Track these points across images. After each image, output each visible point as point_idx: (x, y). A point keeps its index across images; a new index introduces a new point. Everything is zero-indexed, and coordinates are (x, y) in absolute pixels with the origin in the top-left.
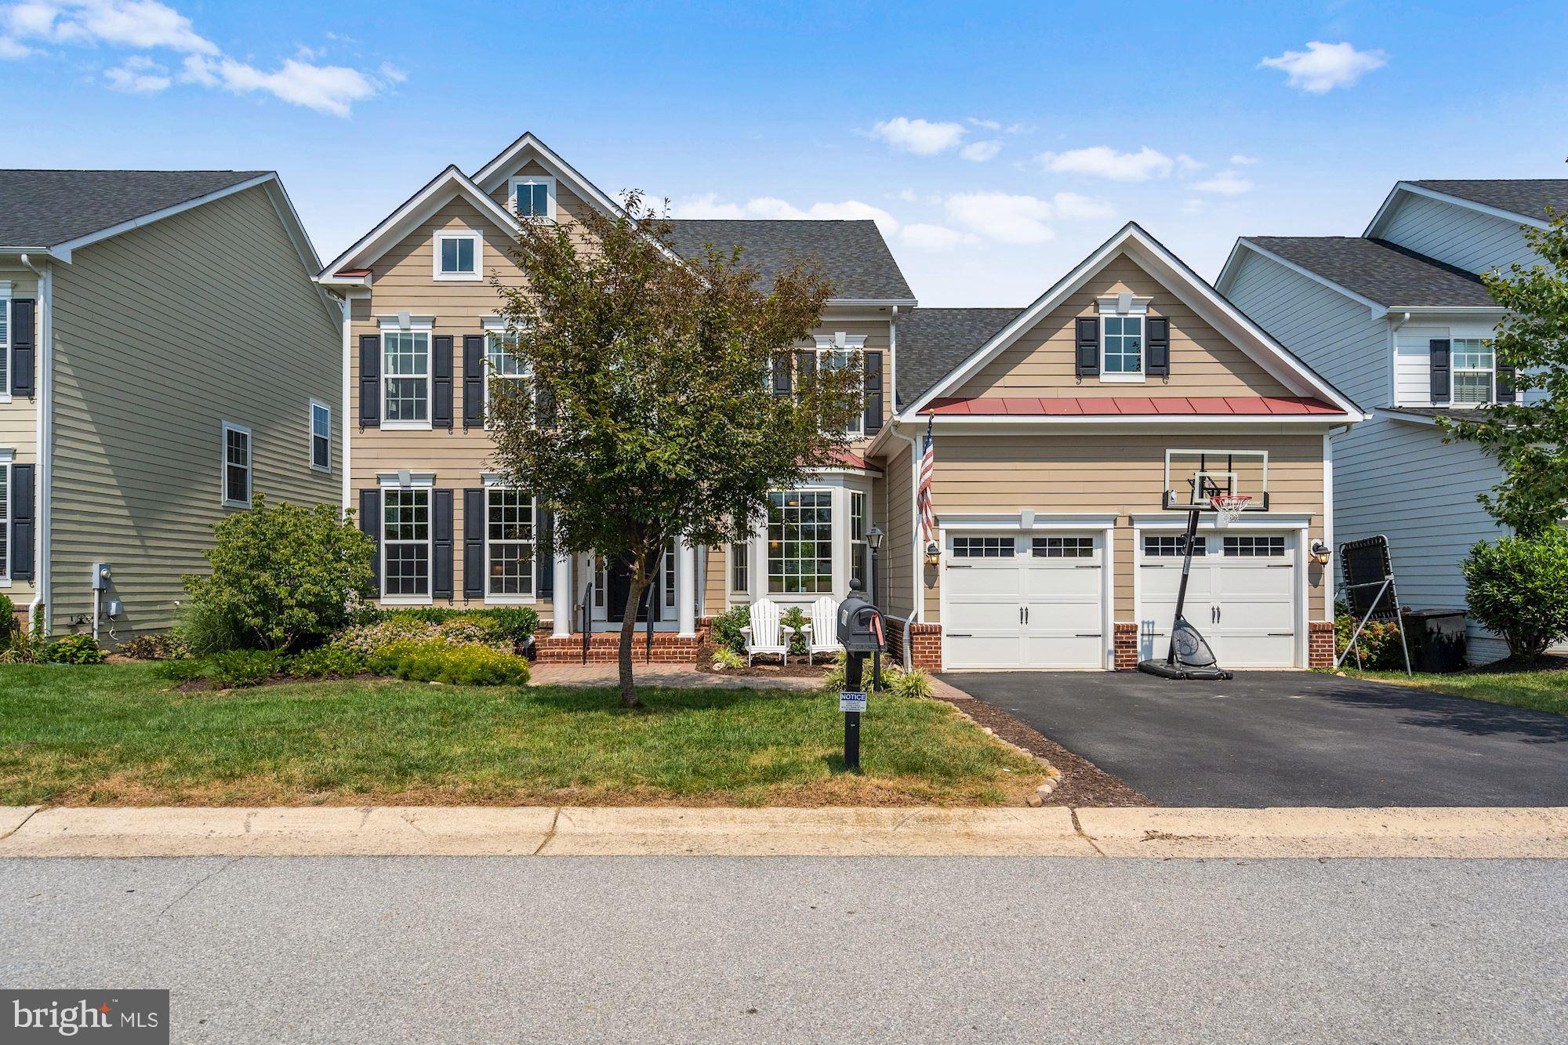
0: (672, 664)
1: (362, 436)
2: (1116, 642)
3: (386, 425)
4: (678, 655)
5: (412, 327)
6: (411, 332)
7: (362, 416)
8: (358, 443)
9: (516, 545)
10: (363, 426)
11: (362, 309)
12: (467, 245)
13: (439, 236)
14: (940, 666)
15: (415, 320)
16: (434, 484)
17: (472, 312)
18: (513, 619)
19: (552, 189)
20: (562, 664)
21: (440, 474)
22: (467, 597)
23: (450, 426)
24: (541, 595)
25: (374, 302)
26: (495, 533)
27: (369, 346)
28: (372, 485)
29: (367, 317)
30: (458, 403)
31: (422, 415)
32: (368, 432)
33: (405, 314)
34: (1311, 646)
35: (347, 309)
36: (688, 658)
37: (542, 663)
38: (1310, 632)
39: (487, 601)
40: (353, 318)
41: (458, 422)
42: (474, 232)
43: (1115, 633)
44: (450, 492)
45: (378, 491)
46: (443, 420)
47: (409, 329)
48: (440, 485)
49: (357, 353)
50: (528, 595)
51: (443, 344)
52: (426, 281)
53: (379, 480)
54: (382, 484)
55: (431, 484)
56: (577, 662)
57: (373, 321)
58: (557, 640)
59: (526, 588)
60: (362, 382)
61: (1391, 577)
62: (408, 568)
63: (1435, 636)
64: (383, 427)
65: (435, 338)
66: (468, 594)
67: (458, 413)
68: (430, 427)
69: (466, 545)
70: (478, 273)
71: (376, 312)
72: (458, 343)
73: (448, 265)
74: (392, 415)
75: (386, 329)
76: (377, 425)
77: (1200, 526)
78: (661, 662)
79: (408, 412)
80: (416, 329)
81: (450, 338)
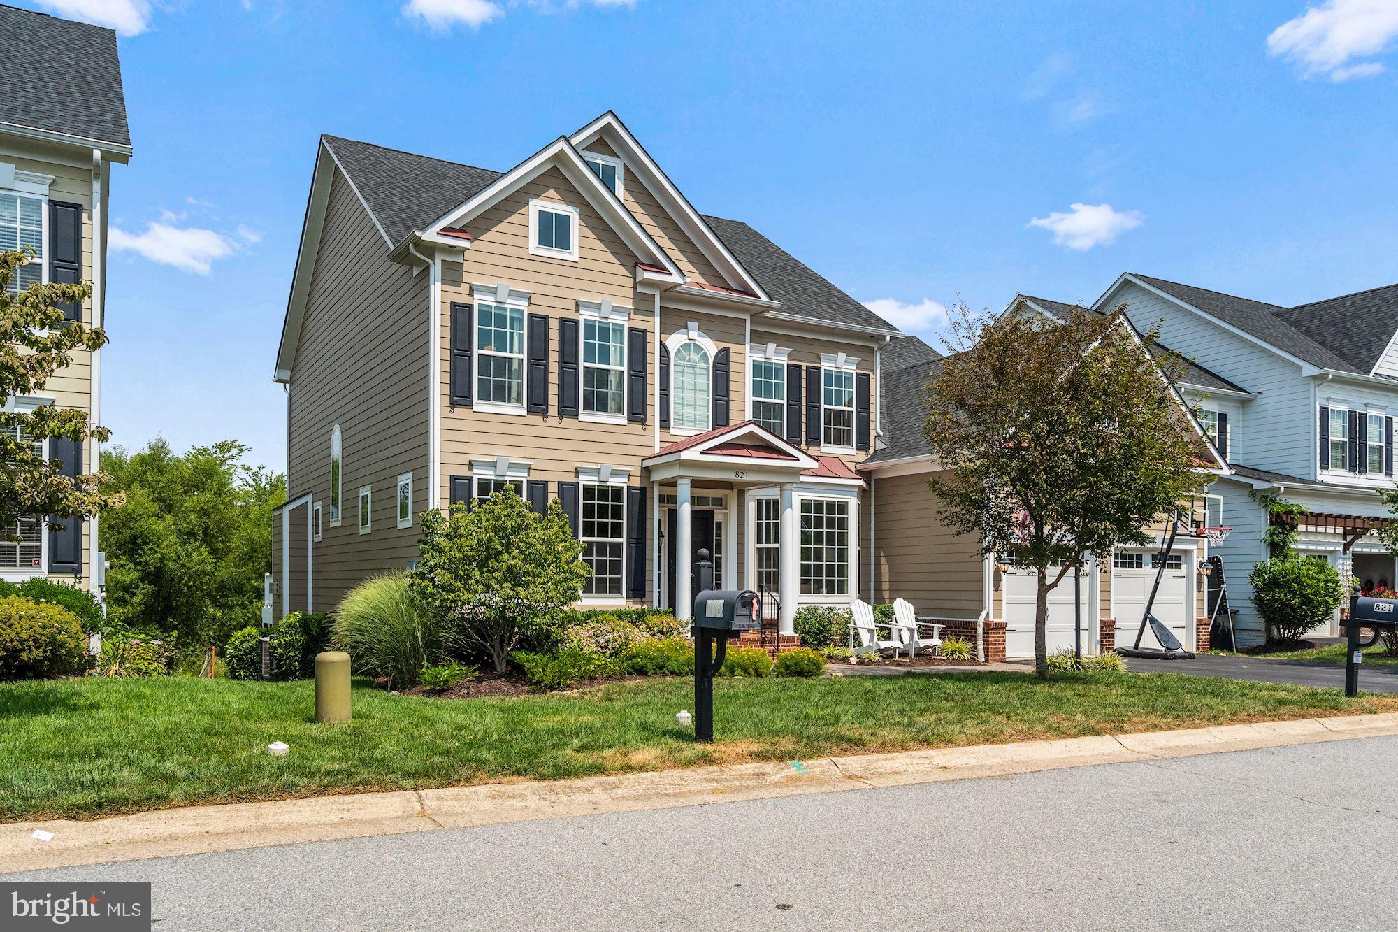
1: (452, 416)
2: (1101, 634)
3: (479, 406)
5: (508, 301)
6: (507, 306)
7: (454, 393)
8: (449, 424)
9: (606, 543)
10: (453, 405)
11: (453, 274)
12: (564, 221)
13: (535, 206)
14: (1004, 655)
15: (514, 294)
16: (529, 474)
17: (567, 293)
19: (620, 172)
21: (533, 464)
23: (544, 413)
24: (631, 596)
25: (467, 267)
26: (588, 530)
27: (460, 315)
28: (463, 472)
29: (458, 283)
30: (553, 389)
31: (516, 398)
32: (459, 412)
33: (504, 286)
34: (1198, 635)
35: (436, 270)
38: (1197, 625)
40: (444, 281)
41: (553, 410)
42: (570, 209)
43: (1101, 627)
44: (544, 484)
45: (470, 479)
46: (537, 405)
47: (505, 303)
48: (536, 476)
49: (448, 322)
50: (619, 595)
51: (538, 324)
52: (522, 253)
53: (471, 465)
54: (475, 471)
55: (526, 474)
57: (465, 288)
60: (453, 356)
61: (1225, 585)
63: (1221, 628)
65: (531, 316)
67: (553, 400)
68: (524, 412)
70: (573, 254)
71: (466, 277)
72: (554, 324)
73: (544, 240)
74: (484, 396)
75: (479, 300)
76: (470, 405)
77: (1174, 547)
79: (499, 393)
80: (512, 303)
81: (546, 318)
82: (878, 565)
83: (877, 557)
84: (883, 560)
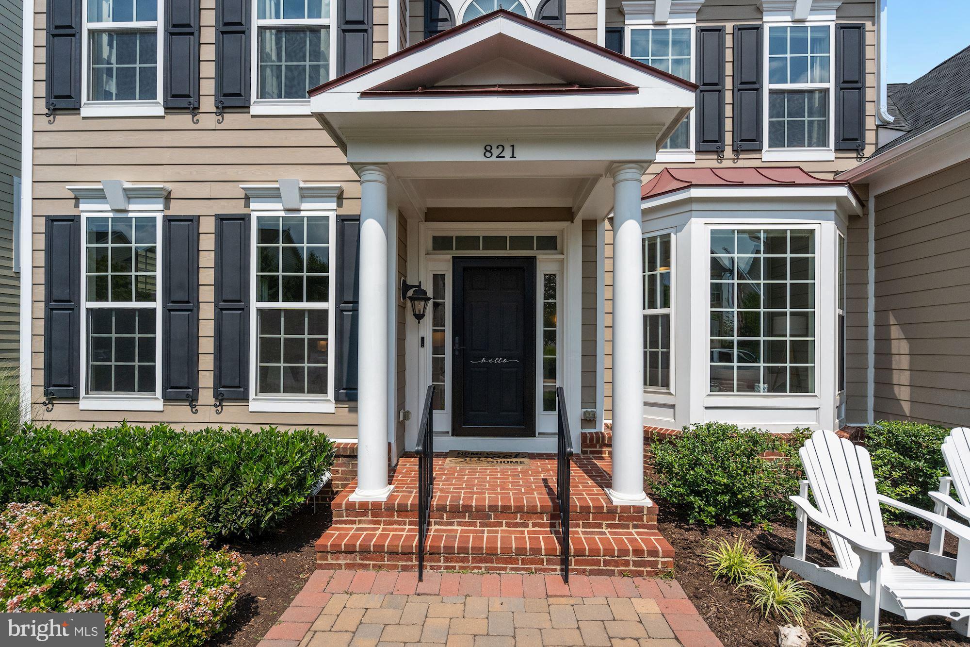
0: (617, 579)
1: (51, 128)
3: (90, 109)
4: (631, 558)
7: (51, 93)
8: (46, 140)
10: (54, 111)
16: (167, 207)
18: (268, 469)
20: (372, 573)
21: (177, 190)
22: (220, 399)
23: (194, 110)
24: (343, 397)
26: (269, 290)
28: (65, 210)
30: (207, 70)
31: (149, 93)
32: (63, 121)
36: (654, 564)
37: (329, 566)
39: (253, 406)
41: (208, 104)
44: (193, 221)
45: (76, 220)
46: (182, 98)
48: (178, 209)
50: (320, 396)
54: (83, 207)
55: (162, 207)
56: (405, 568)
58: (364, 506)
59: (318, 385)
60: (50, 38)
62: (125, 350)
64: (85, 111)
66: (222, 394)
67: (208, 89)
68: (160, 111)
69: (219, 311)
74: (100, 94)
76: (76, 109)
78: (592, 573)
79: (126, 88)
82: (883, 340)
83: (882, 327)
84: (895, 332)
